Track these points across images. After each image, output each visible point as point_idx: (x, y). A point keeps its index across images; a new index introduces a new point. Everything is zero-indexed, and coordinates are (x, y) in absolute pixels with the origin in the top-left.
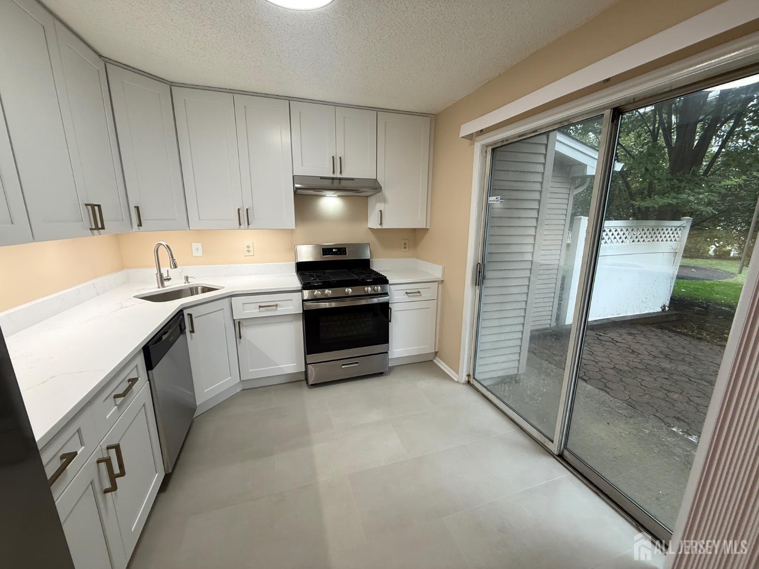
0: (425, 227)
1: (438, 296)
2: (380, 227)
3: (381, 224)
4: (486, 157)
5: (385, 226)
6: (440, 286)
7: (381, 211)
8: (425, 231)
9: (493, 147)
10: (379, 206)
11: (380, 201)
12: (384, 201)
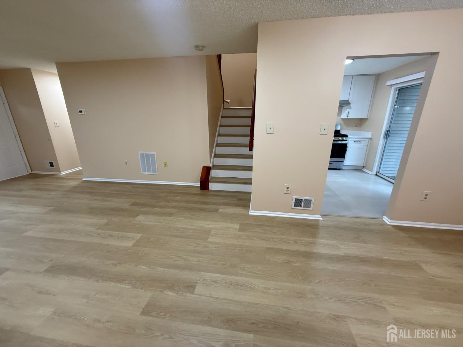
0: (366, 118)
1: (368, 144)
2: (347, 118)
3: (348, 117)
4: (396, 92)
5: (349, 118)
6: (370, 140)
7: (348, 112)
8: (366, 119)
9: (399, 88)
10: (348, 110)
11: (349, 108)
12: (350, 108)
